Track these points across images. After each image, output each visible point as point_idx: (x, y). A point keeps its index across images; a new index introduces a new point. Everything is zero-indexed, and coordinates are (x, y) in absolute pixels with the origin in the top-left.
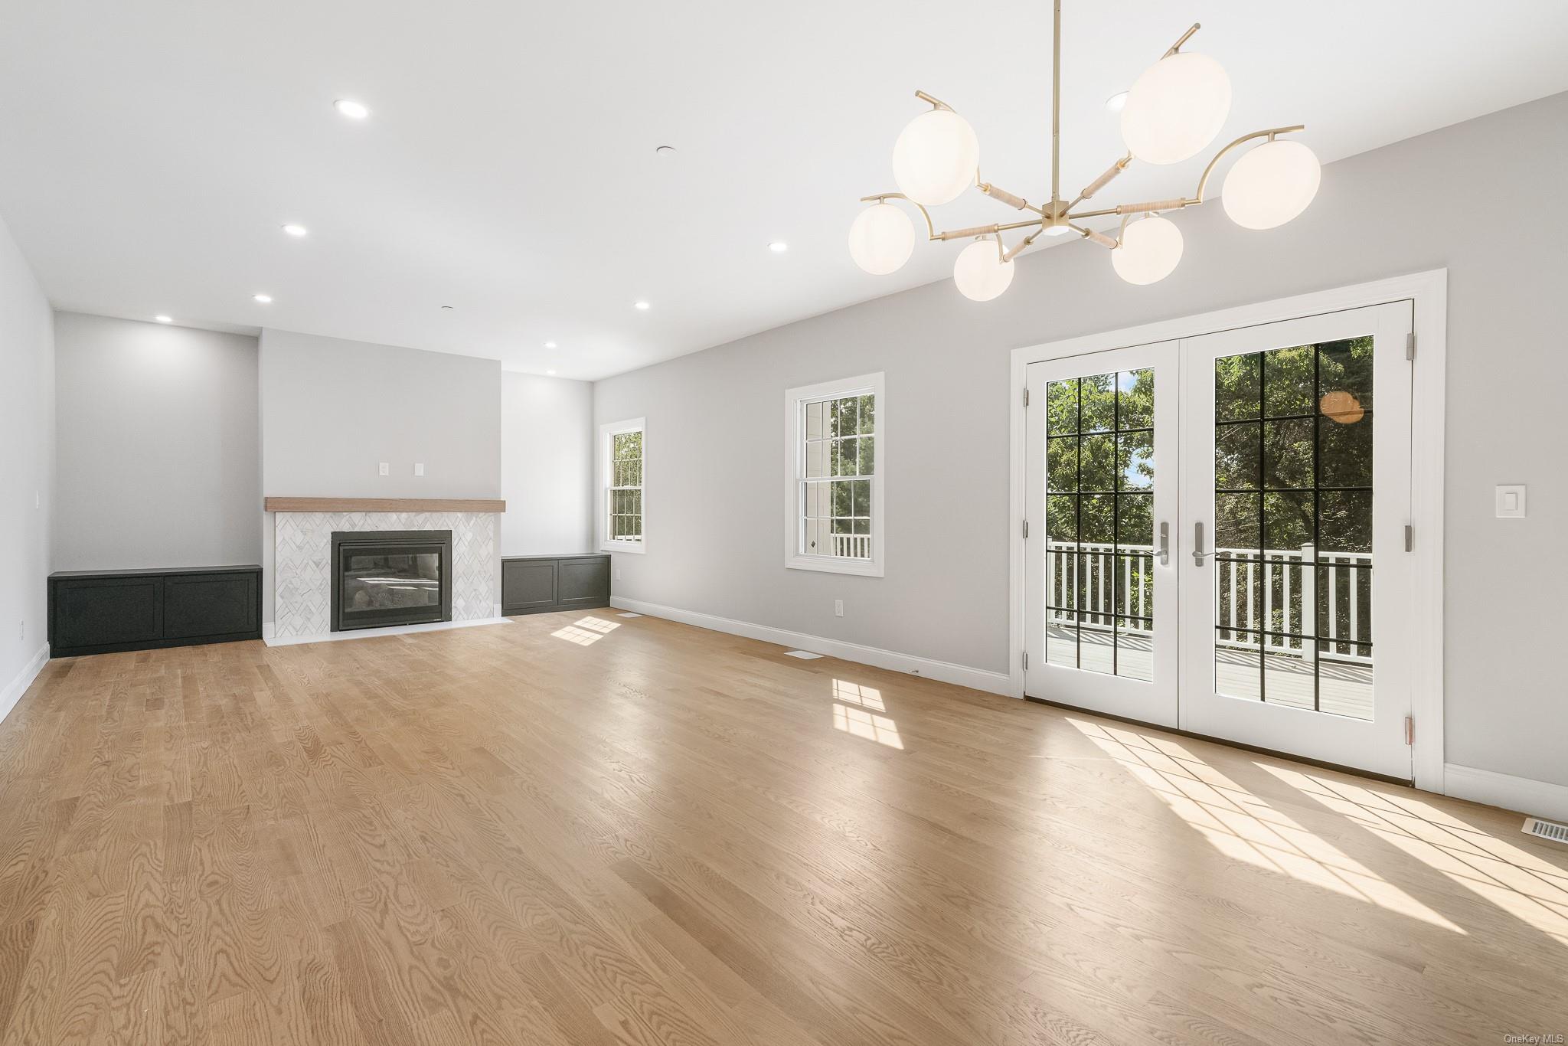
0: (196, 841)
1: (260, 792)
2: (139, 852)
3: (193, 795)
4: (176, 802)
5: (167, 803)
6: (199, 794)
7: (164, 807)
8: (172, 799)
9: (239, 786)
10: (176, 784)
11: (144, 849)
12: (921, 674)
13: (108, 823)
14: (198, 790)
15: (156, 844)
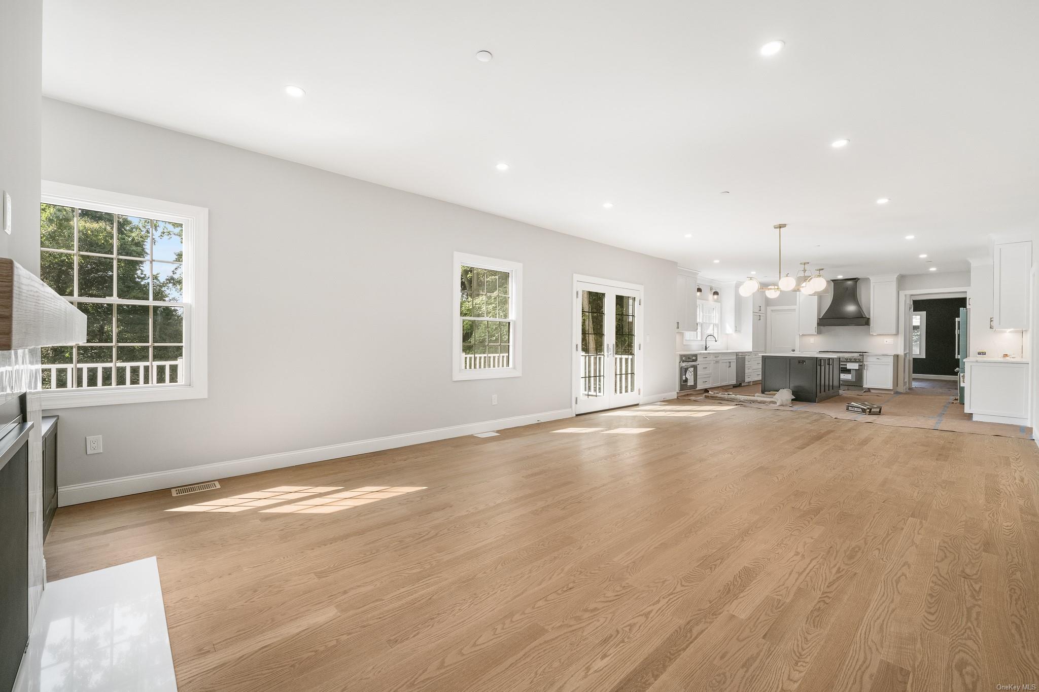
0: (917, 500)
1: (871, 506)
2: (944, 507)
3: (907, 520)
4: (919, 521)
5: (924, 522)
6: (904, 519)
7: (927, 520)
8: (921, 522)
9: (878, 513)
10: (914, 530)
11: (942, 507)
12: (543, 421)
13: (960, 526)
14: (903, 521)
15: (936, 507)
